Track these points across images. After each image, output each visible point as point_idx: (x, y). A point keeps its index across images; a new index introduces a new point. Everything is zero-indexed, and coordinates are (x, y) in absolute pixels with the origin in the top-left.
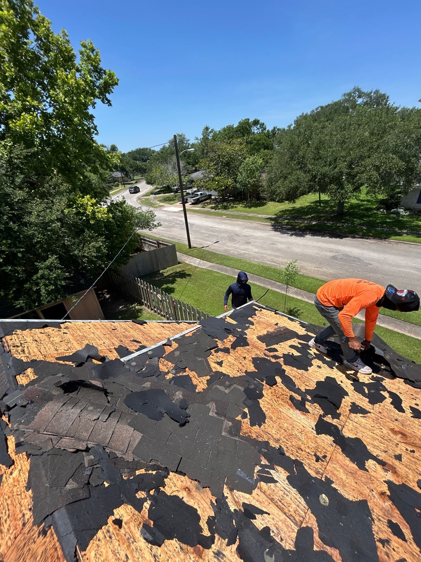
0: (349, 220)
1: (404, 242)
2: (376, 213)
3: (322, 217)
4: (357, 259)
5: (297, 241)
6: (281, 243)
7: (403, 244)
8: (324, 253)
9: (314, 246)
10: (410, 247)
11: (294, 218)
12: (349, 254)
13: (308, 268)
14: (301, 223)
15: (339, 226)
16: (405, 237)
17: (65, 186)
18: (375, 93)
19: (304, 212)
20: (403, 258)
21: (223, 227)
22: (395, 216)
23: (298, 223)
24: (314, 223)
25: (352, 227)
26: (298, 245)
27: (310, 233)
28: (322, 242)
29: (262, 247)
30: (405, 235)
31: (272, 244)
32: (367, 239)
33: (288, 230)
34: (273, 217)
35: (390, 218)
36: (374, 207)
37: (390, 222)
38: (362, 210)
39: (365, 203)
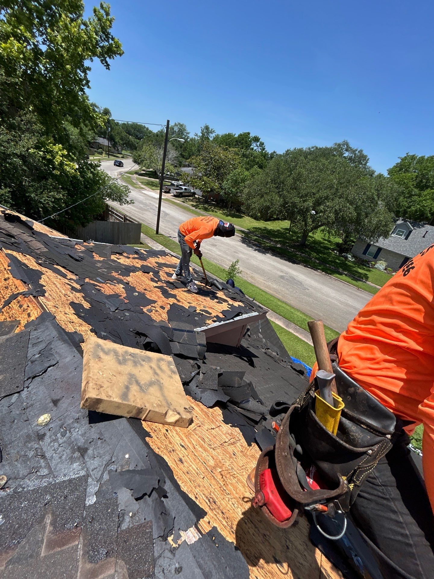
0: (307, 252)
1: (342, 281)
2: (331, 253)
3: (288, 243)
4: (300, 283)
5: (257, 256)
6: (243, 253)
7: (339, 282)
8: (275, 271)
9: (270, 264)
10: (344, 285)
11: (263, 237)
12: (295, 277)
13: (257, 279)
14: (268, 243)
15: (298, 254)
16: (344, 277)
17: (38, 127)
18: (359, 152)
19: (274, 234)
20: (334, 291)
22: (343, 259)
23: (265, 242)
24: (278, 246)
25: (308, 258)
26: (256, 259)
27: (271, 253)
28: (278, 262)
29: (225, 252)
30: (344, 275)
31: (235, 252)
32: (315, 270)
33: (254, 245)
34: (246, 230)
35: (339, 260)
36: (332, 247)
37: (337, 262)
38: (321, 247)
39: (326, 242)
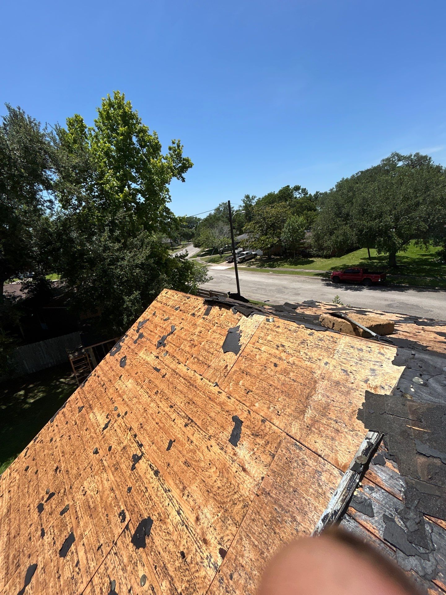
4: (416, 307)
8: (379, 302)
12: (407, 302)
18: (415, 156)
21: (270, 281)
27: (367, 287)
